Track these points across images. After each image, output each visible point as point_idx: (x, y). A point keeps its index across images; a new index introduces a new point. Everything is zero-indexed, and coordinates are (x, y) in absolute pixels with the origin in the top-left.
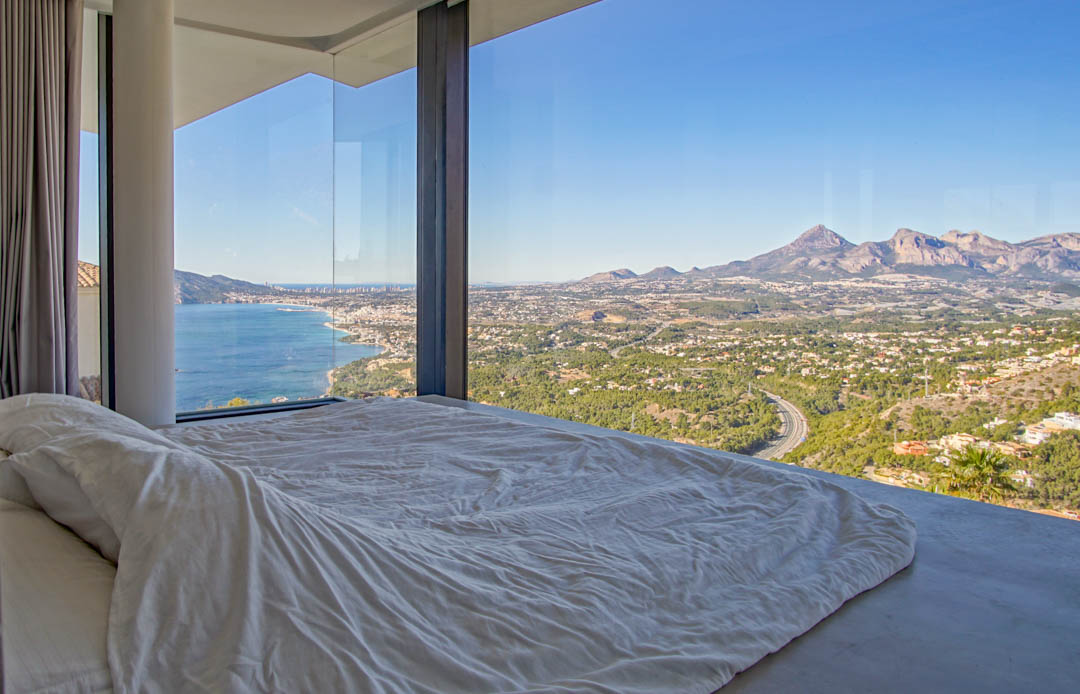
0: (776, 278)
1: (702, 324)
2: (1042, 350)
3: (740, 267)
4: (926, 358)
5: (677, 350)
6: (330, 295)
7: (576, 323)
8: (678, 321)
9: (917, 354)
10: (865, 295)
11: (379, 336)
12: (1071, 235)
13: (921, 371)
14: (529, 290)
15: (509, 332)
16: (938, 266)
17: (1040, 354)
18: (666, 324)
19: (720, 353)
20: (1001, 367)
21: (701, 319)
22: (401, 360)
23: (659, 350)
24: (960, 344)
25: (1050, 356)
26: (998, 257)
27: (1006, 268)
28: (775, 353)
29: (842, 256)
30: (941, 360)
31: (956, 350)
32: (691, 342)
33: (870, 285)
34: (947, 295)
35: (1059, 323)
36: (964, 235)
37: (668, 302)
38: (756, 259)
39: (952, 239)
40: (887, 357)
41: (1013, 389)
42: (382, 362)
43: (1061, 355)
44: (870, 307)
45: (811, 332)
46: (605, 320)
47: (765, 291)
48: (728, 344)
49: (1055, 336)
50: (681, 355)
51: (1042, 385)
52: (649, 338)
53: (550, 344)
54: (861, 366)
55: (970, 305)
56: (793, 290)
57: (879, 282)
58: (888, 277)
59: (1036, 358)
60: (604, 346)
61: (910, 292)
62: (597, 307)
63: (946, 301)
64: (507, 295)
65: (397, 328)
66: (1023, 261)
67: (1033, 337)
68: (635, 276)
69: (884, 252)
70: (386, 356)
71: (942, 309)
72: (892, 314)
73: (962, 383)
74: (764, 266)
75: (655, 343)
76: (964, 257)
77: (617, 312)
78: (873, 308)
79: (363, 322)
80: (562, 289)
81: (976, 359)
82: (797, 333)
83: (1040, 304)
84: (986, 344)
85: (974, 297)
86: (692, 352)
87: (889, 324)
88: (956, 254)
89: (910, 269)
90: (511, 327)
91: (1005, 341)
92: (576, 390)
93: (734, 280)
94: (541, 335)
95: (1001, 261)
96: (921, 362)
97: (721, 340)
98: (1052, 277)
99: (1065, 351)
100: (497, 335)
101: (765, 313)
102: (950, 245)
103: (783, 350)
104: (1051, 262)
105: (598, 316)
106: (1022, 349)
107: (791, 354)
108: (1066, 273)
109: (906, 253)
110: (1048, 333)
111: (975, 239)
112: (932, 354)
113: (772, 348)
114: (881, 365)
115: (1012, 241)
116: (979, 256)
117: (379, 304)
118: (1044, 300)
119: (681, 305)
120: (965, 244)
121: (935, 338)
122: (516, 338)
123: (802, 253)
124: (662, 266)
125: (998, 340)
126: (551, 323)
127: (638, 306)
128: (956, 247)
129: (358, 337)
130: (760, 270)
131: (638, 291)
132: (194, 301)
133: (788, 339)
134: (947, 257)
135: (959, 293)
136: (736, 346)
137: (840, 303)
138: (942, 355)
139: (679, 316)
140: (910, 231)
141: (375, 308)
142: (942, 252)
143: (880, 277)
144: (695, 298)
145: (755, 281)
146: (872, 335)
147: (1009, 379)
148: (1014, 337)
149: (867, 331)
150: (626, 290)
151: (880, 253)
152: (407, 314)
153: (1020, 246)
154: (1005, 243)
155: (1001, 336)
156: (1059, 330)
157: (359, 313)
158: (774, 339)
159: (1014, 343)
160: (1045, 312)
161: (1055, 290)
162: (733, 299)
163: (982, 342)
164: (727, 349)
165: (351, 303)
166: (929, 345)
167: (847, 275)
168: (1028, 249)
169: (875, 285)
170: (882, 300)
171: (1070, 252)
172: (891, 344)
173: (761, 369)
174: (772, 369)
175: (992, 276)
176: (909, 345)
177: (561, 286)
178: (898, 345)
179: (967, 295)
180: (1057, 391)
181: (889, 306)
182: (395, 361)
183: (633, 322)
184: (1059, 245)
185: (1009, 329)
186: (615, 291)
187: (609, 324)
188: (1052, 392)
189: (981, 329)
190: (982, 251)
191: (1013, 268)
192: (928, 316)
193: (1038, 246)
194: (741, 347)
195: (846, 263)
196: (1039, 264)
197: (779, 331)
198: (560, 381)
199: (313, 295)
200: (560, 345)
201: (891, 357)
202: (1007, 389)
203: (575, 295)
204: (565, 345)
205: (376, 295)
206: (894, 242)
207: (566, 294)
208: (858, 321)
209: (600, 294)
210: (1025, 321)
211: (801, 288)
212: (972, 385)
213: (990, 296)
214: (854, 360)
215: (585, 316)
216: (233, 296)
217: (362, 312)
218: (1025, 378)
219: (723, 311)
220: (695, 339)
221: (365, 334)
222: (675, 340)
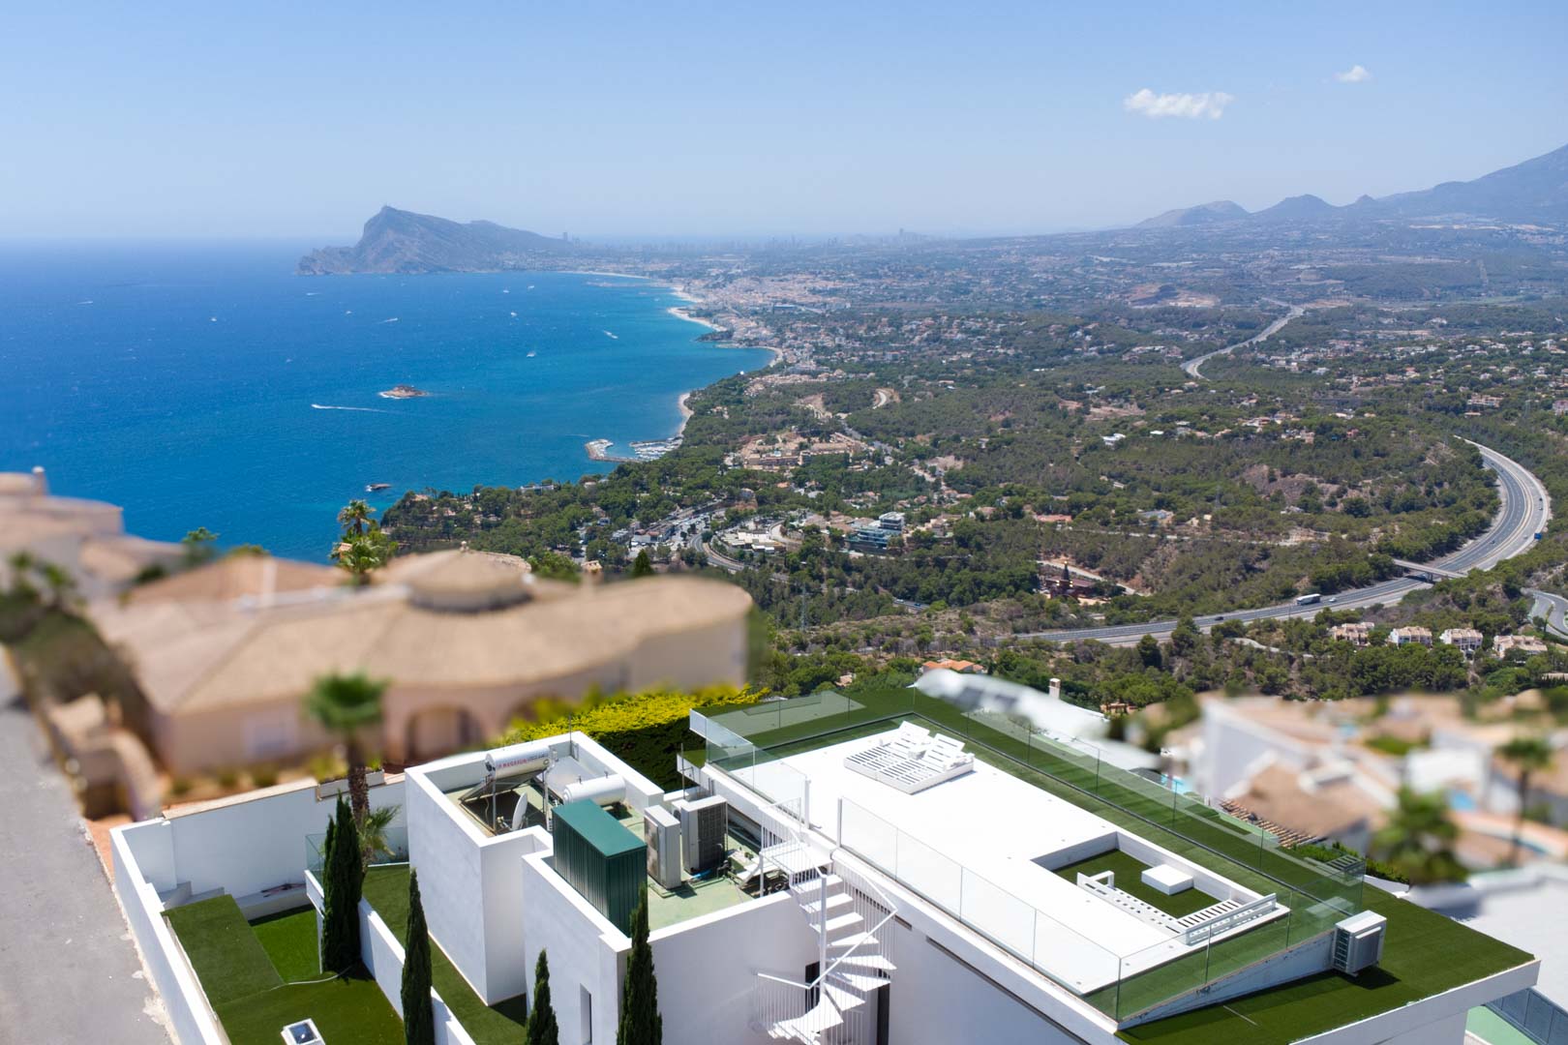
1: (1368, 311)
3: (1454, 195)
5: (1315, 363)
7: (1122, 310)
8: (1320, 305)
11: (765, 333)
14: (1037, 245)
15: (999, 327)
18: (1298, 311)
19: (1398, 368)
21: (1367, 301)
22: (805, 378)
23: (1279, 362)
28: (1506, 369)
32: (1341, 345)
42: (772, 381)
46: (1177, 305)
47: (1503, 242)
48: (1416, 351)
50: (1321, 370)
52: (1259, 339)
53: (1075, 348)
60: (1175, 353)
62: (1167, 278)
65: (798, 318)
68: (1244, 215)
70: (780, 368)
75: (1272, 347)
77: (1205, 290)
79: (736, 306)
86: (1343, 366)
90: (1002, 318)
92: (1118, 436)
93: (1440, 221)
94: (1058, 334)
100: (977, 333)
101: (1494, 290)
103: (1522, 364)
105: (1166, 294)
107: (1540, 373)
113: (1501, 358)
117: (766, 273)
119: (1330, 273)
122: (1008, 340)
126: (1075, 310)
127: (1244, 275)
129: (729, 335)
130: (1496, 200)
133: (1535, 341)
136: (1430, 355)
139: (1325, 295)
141: (758, 280)
144: (1359, 256)
145: (1484, 223)
150: (1225, 242)
152: (814, 291)
158: (1507, 341)
162: (1434, 260)
164: (1411, 362)
165: (716, 271)
182: (795, 379)
183: (1231, 308)
186: (1202, 245)
187: (1184, 311)
194: (1440, 357)
197: (1520, 326)
198: (1088, 418)
199: (647, 256)
200: (1093, 351)
203: (1127, 253)
204: (1101, 352)
205: (759, 257)
207: (1107, 252)
209: (1172, 252)
215: (1141, 295)
217: (735, 288)
219: (1411, 285)
220: (1352, 338)
221: (744, 327)
222: (1314, 341)
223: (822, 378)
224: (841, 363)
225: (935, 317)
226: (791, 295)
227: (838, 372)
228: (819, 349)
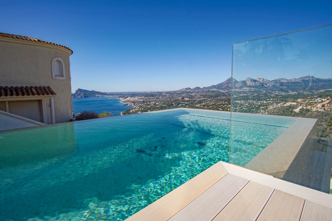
0: (222, 89)
1: (206, 100)
2: (277, 103)
3: (214, 87)
4: (254, 106)
5: (201, 106)
6: (120, 95)
7: (178, 100)
8: (201, 99)
9: (251, 105)
10: (240, 92)
11: (133, 104)
12: (282, 79)
13: (253, 108)
14: (167, 93)
15: (163, 102)
16: (255, 86)
17: (277, 104)
18: (198, 100)
19: (210, 106)
20: (269, 107)
21: (206, 98)
23: (197, 106)
24: (260, 103)
25: (279, 104)
26: (267, 84)
27: (269, 86)
28: (222, 106)
29: (235, 84)
30: (257, 106)
31: (260, 104)
32: (203, 104)
33: (241, 90)
34: (257, 92)
35: (280, 97)
36: (261, 79)
37: (198, 95)
38: (217, 85)
39: (259, 80)
40: (245, 106)
41: (272, 112)
42: (134, 110)
43: (281, 104)
44: (241, 95)
45: (229, 101)
46: (185, 99)
47: (219, 92)
48: (212, 104)
49: (280, 100)
50: (202, 106)
51: (278, 111)
52: (194, 103)
53: (172, 105)
54: (240, 108)
55: (262, 94)
56: (225, 92)
57: (243, 89)
58: (245, 88)
59: (276, 105)
60: (185, 105)
61: (250, 91)
62: (183, 96)
63: (257, 93)
64: (162, 94)
65: (137, 102)
66: (273, 84)
67: (275, 100)
68: (191, 89)
69: (244, 83)
70: (135, 108)
71: (256, 95)
72: (246, 96)
73: (261, 111)
74: (219, 86)
75: (196, 104)
76: (261, 84)
77: (187, 97)
78: (242, 95)
79: (128, 101)
80: (175, 92)
81: (264, 106)
82: (226, 101)
83: (276, 94)
84: (266, 102)
85: (263, 92)
86: (204, 106)
87: (246, 98)
88: (259, 83)
89: (250, 86)
90: (163, 101)
91: (269, 102)
93: (212, 90)
94: (171, 103)
95: (268, 84)
96: (252, 107)
97: (210, 103)
98: (278, 88)
99: (282, 103)
100: (160, 103)
101: (219, 97)
102: (258, 81)
103: (224, 105)
104: (278, 85)
105: (183, 98)
106: (273, 103)
108: (281, 87)
109: (249, 83)
110: (278, 100)
111: (263, 80)
112: (255, 105)
113: (221, 104)
114: (244, 108)
115: (270, 80)
116: (264, 83)
117: (132, 96)
118: (277, 93)
119: (201, 95)
120: (261, 81)
121: (255, 101)
122: (164, 104)
123: (227, 83)
124: (197, 87)
125: (268, 101)
126: (172, 100)
127: (192, 96)
128: (259, 81)
130: (218, 87)
131: (191, 93)
132: (87, 97)
133: (224, 103)
134: (258, 84)
135: (260, 92)
137: (235, 94)
138: (257, 105)
139: (201, 98)
140: (250, 78)
141: (131, 97)
142: (256, 83)
143: (243, 88)
144: (204, 94)
145: (217, 90)
146: (242, 101)
147: (271, 109)
148: (271, 101)
149: (241, 100)
150: (189, 92)
151: (243, 83)
152: (139, 99)
153: (272, 81)
154: (269, 81)
155: (269, 101)
156: (280, 99)
157: (127, 99)
159: (271, 102)
160: (277, 95)
161: (279, 91)
162: (212, 94)
163: (265, 102)
164: (211, 105)
165: (126, 96)
166: (254, 103)
167: (237, 88)
168: (274, 82)
169: (242, 90)
170: (244, 94)
171: (282, 82)
172: (246, 103)
173: (219, 109)
174: (221, 109)
175: (267, 88)
176: (250, 103)
177: (174, 91)
178: (247, 103)
179: (261, 92)
180: (281, 112)
181: (245, 95)
182: (136, 110)
183: (191, 99)
184: (280, 81)
185: (270, 99)
186: (186, 92)
187: (185, 100)
188: (280, 112)
189: (264, 99)
190: (264, 82)
191: (271, 86)
192: (254, 97)
193: (276, 81)
194: (215, 104)
195: (236, 85)
196: (276, 85)
197: (223, 101)
199: (116, 95)
200: (175, 105)
201: (246, 106)
202: (271, 112)
203: (178, 94)
205: (131, 94)
206: (246, 81)
207: (175, 93)
208: (239, 98)
209: (183, 93)
210: (273, 98)
211: (227, 91)
212: (264, 111)
213: (266, 92)
214: (239, 106)
215: (180, 98)
216: (97, 95)
217: (128, 99)
218: (275, 109)
219: (210, 97)
220: (205, 103)
221: (129, 104)
222: (200, 103)
223: (140, 109)
224: (143, 108)
225: (155, 101)
226: (135, 99)
227: (142, 109)
228: (139, 106)
